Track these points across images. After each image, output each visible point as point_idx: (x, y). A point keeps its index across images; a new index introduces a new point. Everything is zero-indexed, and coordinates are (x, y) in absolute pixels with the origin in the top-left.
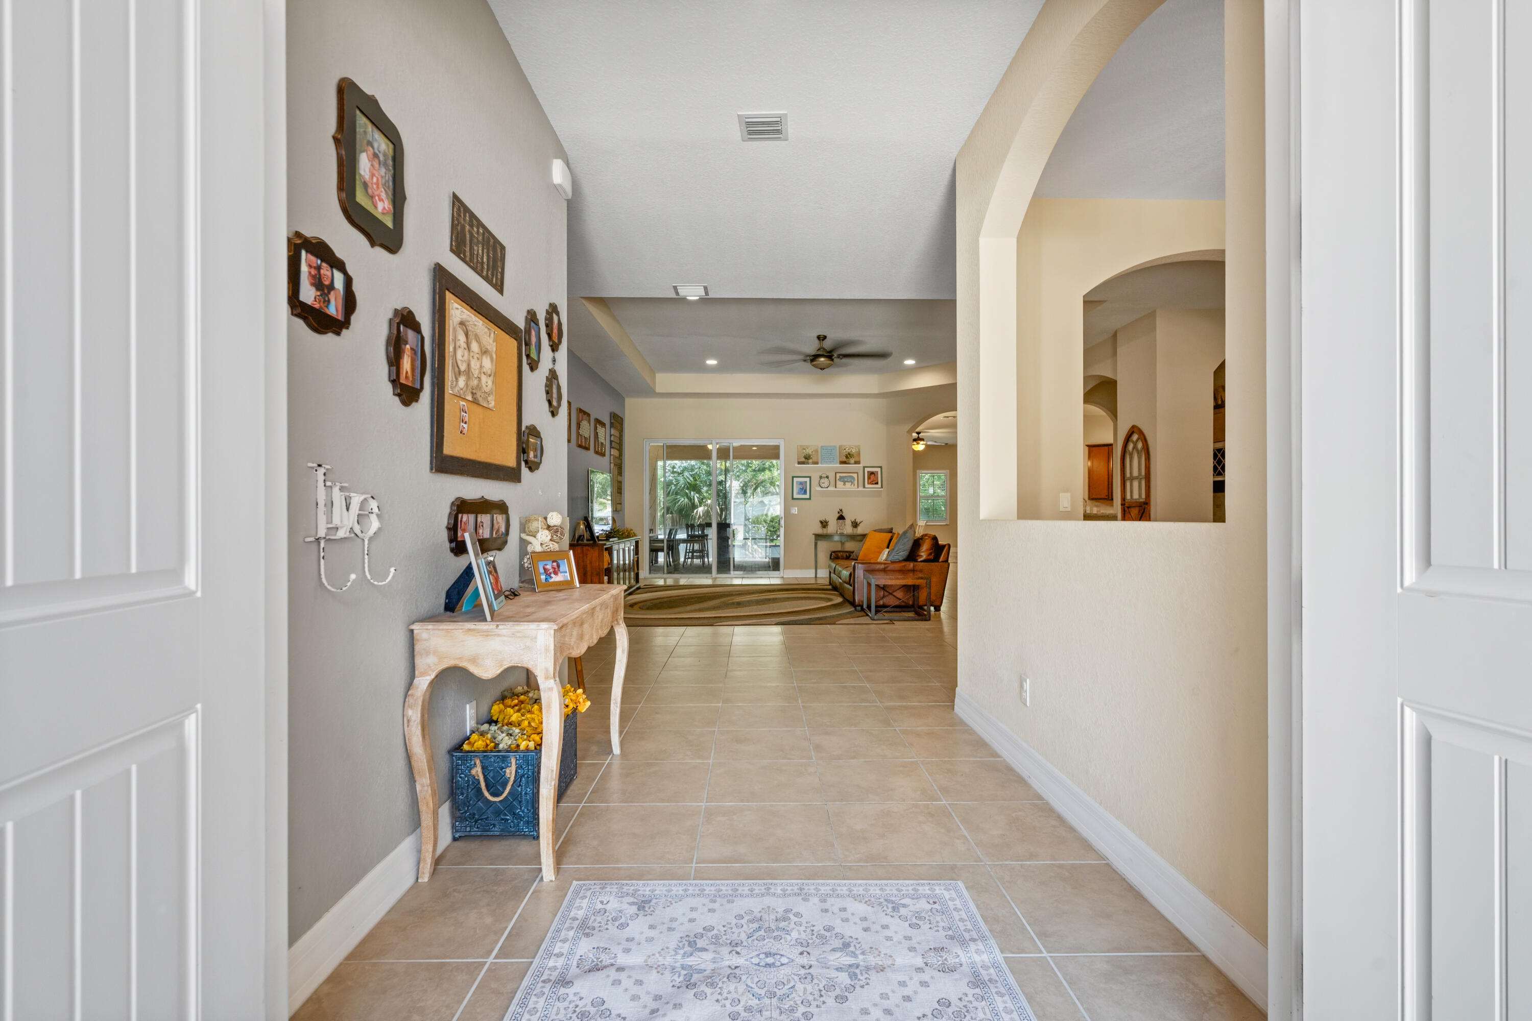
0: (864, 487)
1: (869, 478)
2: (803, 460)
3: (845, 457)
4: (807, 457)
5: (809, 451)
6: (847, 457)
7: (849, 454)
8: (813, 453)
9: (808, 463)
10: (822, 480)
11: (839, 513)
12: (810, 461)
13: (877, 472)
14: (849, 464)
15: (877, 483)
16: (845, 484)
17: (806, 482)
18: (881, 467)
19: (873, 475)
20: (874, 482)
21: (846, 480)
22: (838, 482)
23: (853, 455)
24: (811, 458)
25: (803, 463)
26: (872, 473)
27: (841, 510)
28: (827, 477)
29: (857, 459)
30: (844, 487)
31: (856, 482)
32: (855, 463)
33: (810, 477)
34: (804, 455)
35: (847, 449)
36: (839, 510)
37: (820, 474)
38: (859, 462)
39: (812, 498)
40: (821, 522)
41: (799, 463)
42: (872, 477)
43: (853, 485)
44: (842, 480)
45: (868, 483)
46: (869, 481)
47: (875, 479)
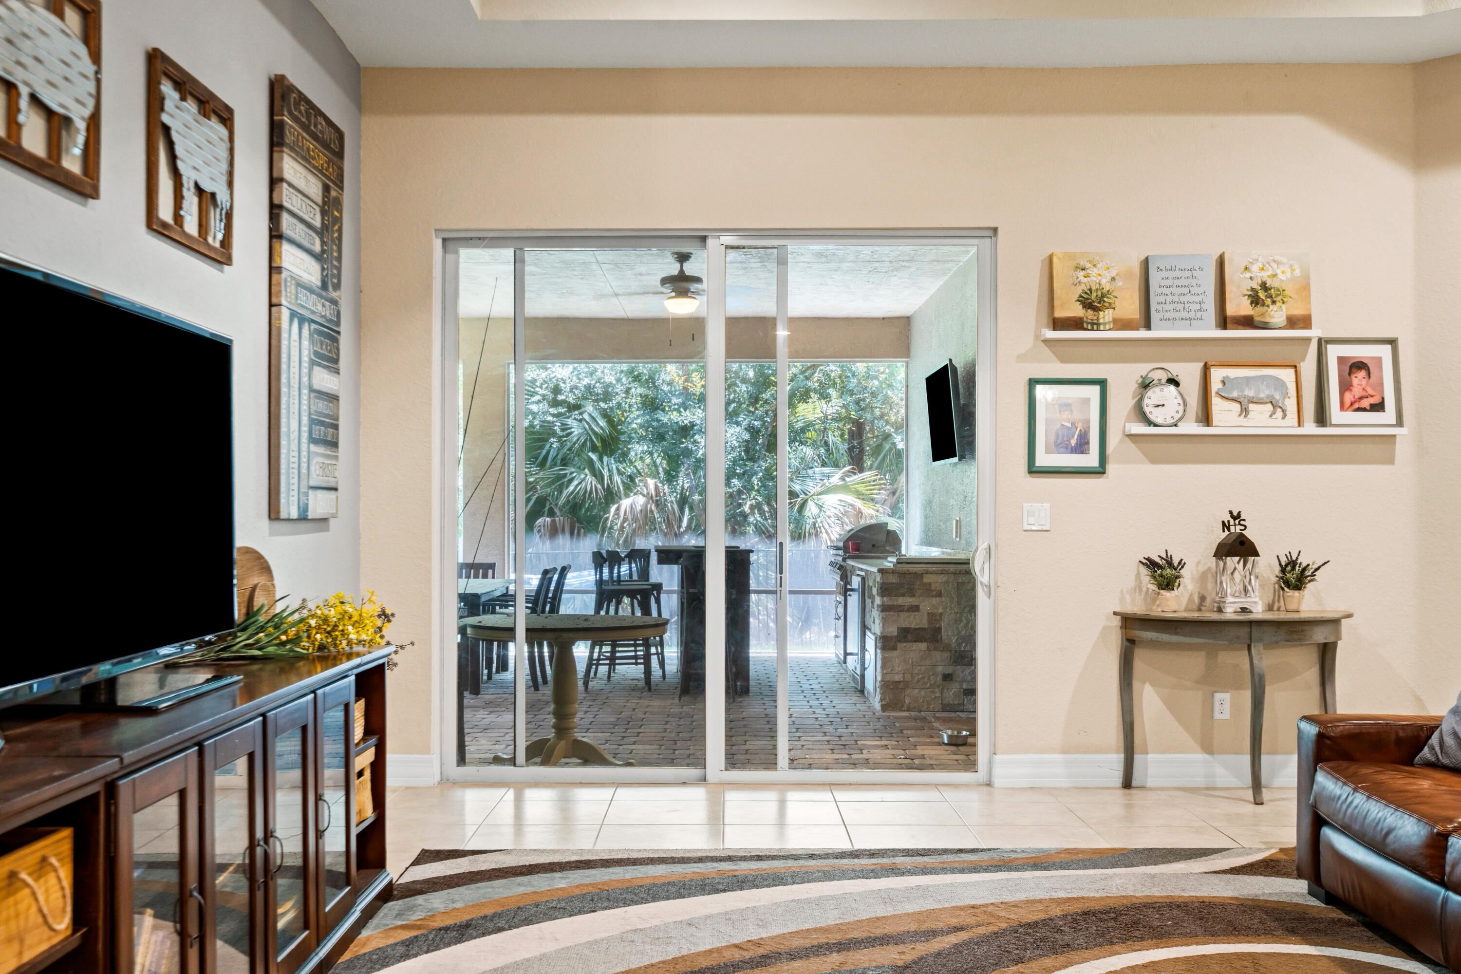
0: (1324, 422)
1: (1345, 386)
2: (1077, 311)
3: (1246, 302)
4: (1093, 302)
5: (1102, 277)
6: (1255, 300)
7: (1264, 286)
8: (1119, 283)
9: (1096, 325)
10: (1155, 395)
11: (1225, 526)
12: (1106, 316)
13: (1379, 360)
14: (1265, 326)
15: (1379, 407)
16: (1245, 411)
17: (1087, 402)
18: (1392, 342)
19: (1363, 373)
20: (1366, 403)
21: (1250, 393)
22: (1218, 405)
23: (1280, 292)
24: (1111, 306)
25: (1073, 324)
26: (1351, 367)
27: (1237, 517)
28: (1173, 383)
29: (1295, 309)
30: (1242, 421)
32: (1292, 322)
33: (1102, 383)
34: (1079, 291)
35: (1255, 268)
36: (1227, 518)
37: (1142, 369)
38: (1305, 322)
39: (1110, 467)
40: (1151, 564)
41: (1058, 324)
42: (1359, 378)
43: (1279, 413)
44: (1235, 394)
45: (1342, 407)
46: (1348, 397)
47: (1370, 391)
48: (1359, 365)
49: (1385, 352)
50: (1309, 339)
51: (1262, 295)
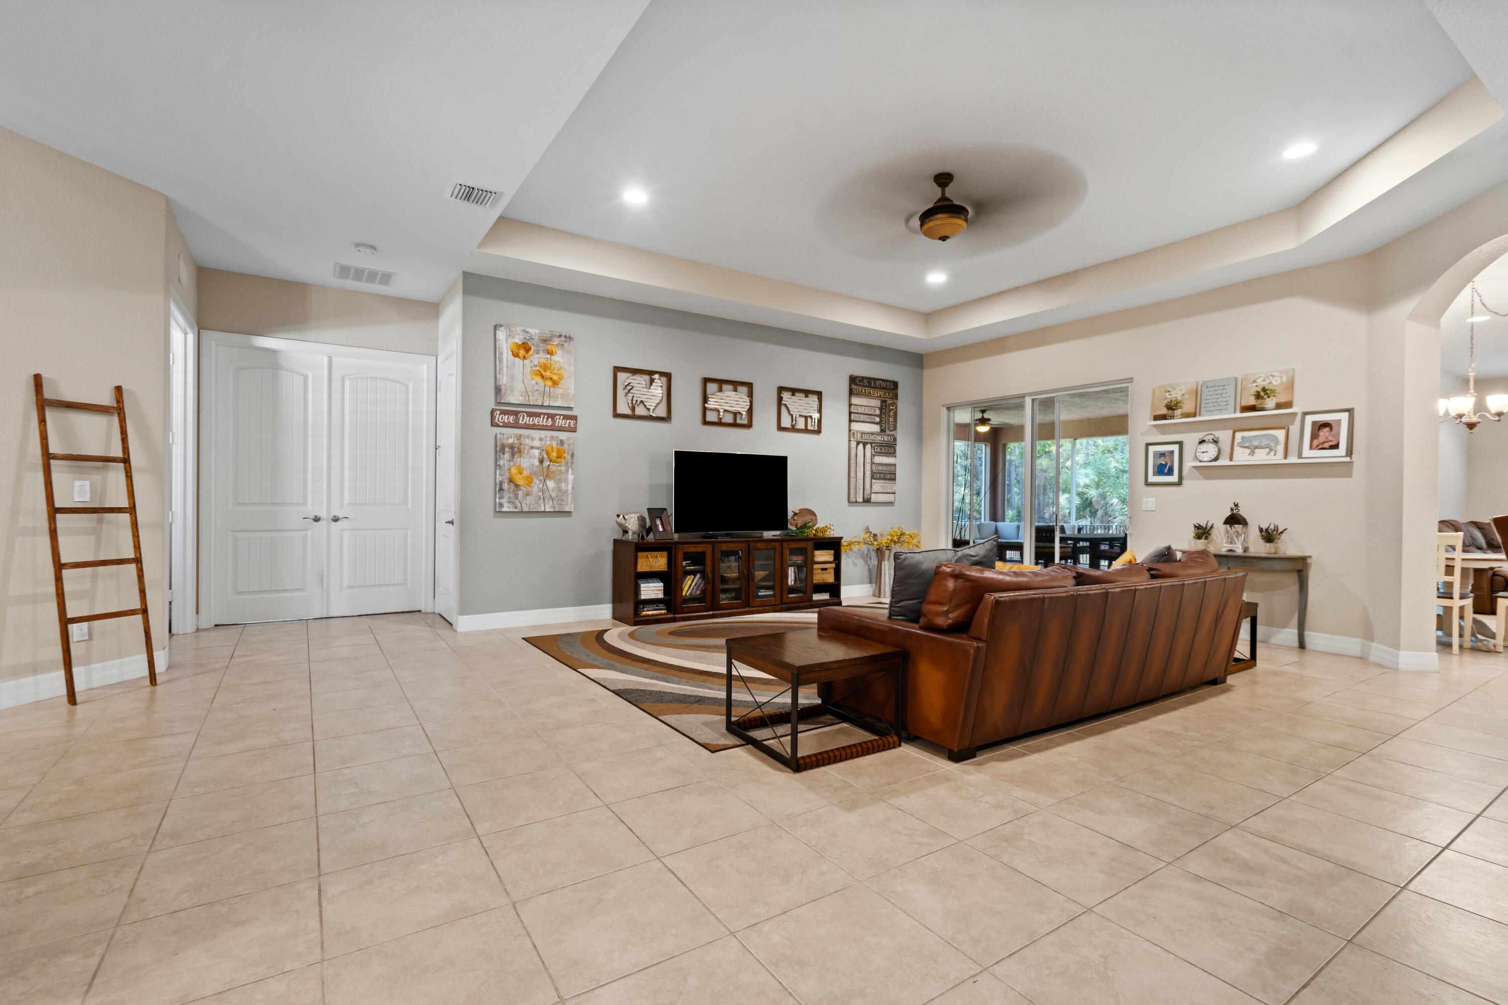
0: (1300, 456)
1: (1314, 436)
2: (1164, 411)
3: (1253, 398)
4: (1172, 407)
5: (1176, 395)
6: (1258, 396)
7: (1264, 390)
8: (1186, 396)
9: (1172, 417)
10: (1204, 447)
11: (1232, 510)
12: (1178, 412)
13: (1339, 422)
14: (1263, 409)
15: (1336, 446)
17: (1172, 452)
18: (1350, 411)
19: (1327, 429)
20: (1327, 445)
21: (1256, 443)
22: (1237, 450)
23: (1273, 391)
24: (1181, 408)
25: (1164, 417)
26: (1320, 426)
27: (1236, 505)
28: (1215, 442)
29: (1283, 399)
30: (1250, 458)
31: (1281, 448)
32: (1279, 406)
33: (1180, 444)
34: (1166, 402)
35: (1259, 381)
36: (1233, 506)
37: (1200, 435)
38: (1289, 405)
39: (1184, 482)
40: (1198, 527)
41: (1156, 418)
42: (1324, 433)
43: (1273, 453)
44: (1247, 445)
45: (1311, 448)
46: (1316, 442)
47: (1330, 438)
48: (1326, 425)
49: (1344, 417)
50: (1295, 414)
51: (1262, 394)
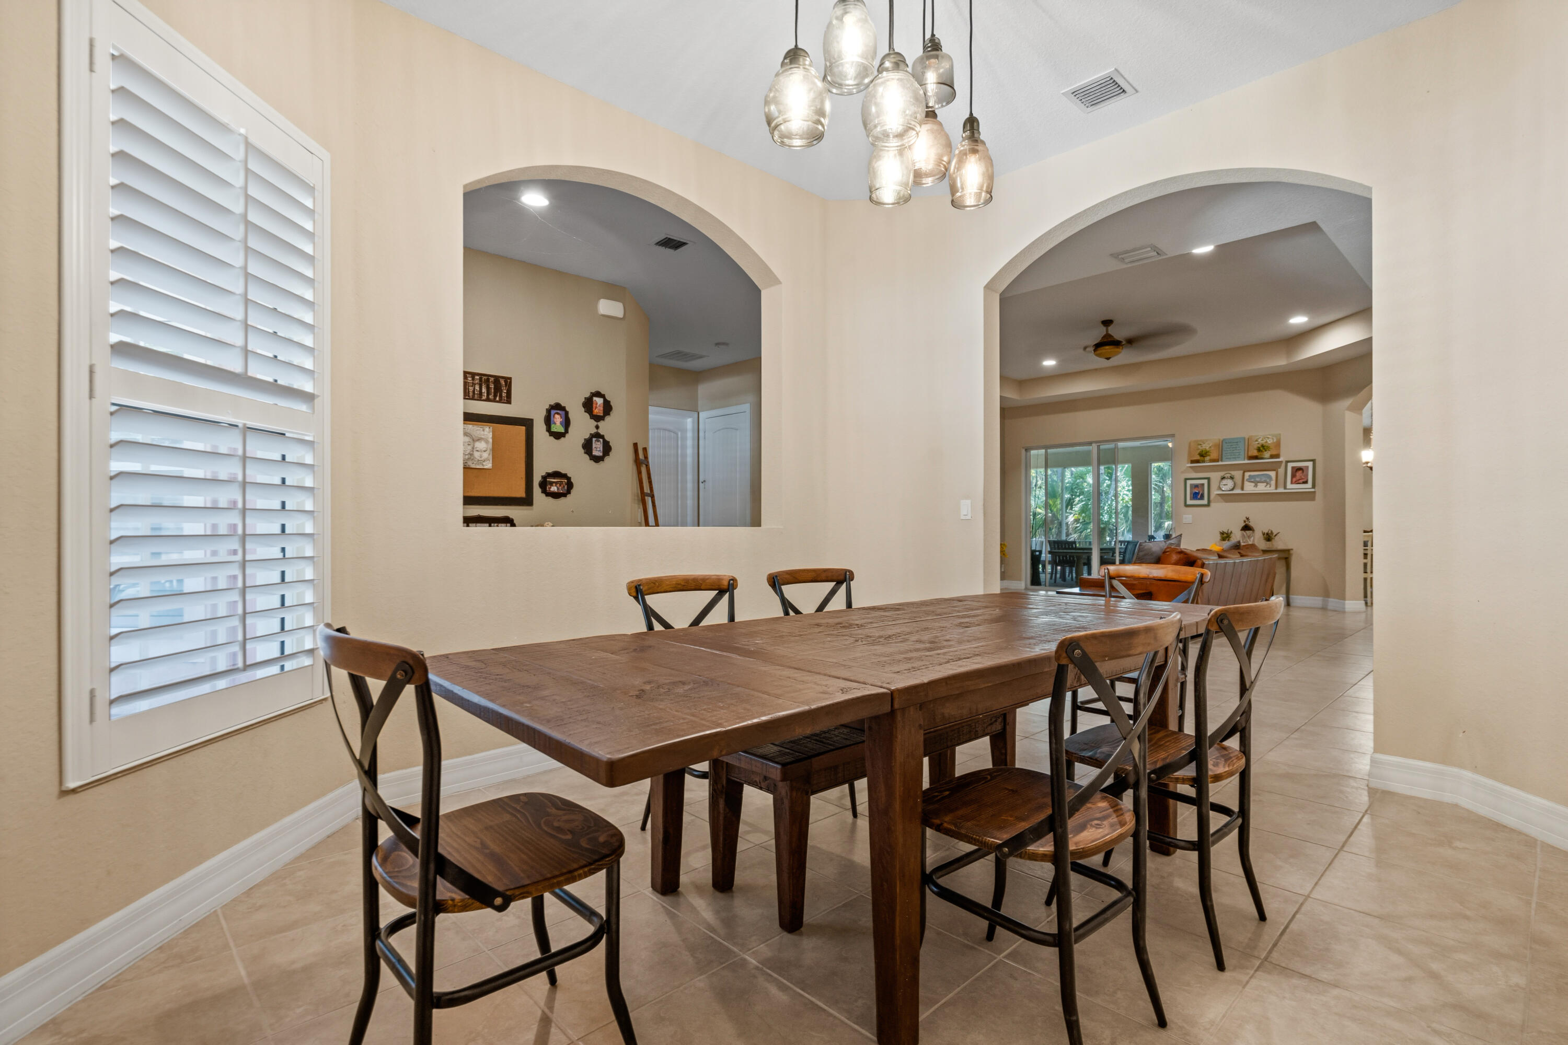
0: (1285, 488)
1: (1293, 476)
2: (1198, 457)
3: (1256, 451)
4: (1203, 455)
5: (1206, 447)
6: (1259, 450)
7: (1263, 446)
8: (1212, 448)
9: (1204, 462)
10: (1224, 482)
11: (1245, 522)
12: (1207, 458)
13: (1307, 467)
14: (1262, 458)
15: (1306, 482)
16: (1256, 486)
17: (1203, 485)
18: (1314, 461)
19: (1301, 472)
20: (1301, 481)
21: (1258, 479)
22: (1246, 484)
23: (1268, 447)
24: (1209, 455)
25: (1198, 461)
26: (1296, 470)
27: (1248, 519)
28: (1232, 478)
29: (1274, 453)
30: (1255, 489)
31: (1273, 483)
32: (1272, 457)
34: (1199, 451)
35: (1259, 440)
36: (1245, 519)
37: (1222, 474)
38: (1278, 456)
39: (1212, 504)
40: (1222, 533)
41: (1192, 462)
42: (1299, 474)
43: (1268, 486)
44: (1253, 480)
45: (1292, 483)
46: (1294, 480)
47: (1303, 477)
48: (1300, 469)
49: (1310, 464)
50: (1281, 462)
51: (1261, 449)
